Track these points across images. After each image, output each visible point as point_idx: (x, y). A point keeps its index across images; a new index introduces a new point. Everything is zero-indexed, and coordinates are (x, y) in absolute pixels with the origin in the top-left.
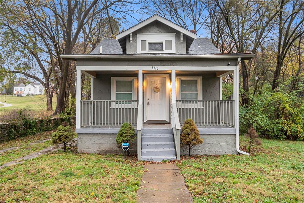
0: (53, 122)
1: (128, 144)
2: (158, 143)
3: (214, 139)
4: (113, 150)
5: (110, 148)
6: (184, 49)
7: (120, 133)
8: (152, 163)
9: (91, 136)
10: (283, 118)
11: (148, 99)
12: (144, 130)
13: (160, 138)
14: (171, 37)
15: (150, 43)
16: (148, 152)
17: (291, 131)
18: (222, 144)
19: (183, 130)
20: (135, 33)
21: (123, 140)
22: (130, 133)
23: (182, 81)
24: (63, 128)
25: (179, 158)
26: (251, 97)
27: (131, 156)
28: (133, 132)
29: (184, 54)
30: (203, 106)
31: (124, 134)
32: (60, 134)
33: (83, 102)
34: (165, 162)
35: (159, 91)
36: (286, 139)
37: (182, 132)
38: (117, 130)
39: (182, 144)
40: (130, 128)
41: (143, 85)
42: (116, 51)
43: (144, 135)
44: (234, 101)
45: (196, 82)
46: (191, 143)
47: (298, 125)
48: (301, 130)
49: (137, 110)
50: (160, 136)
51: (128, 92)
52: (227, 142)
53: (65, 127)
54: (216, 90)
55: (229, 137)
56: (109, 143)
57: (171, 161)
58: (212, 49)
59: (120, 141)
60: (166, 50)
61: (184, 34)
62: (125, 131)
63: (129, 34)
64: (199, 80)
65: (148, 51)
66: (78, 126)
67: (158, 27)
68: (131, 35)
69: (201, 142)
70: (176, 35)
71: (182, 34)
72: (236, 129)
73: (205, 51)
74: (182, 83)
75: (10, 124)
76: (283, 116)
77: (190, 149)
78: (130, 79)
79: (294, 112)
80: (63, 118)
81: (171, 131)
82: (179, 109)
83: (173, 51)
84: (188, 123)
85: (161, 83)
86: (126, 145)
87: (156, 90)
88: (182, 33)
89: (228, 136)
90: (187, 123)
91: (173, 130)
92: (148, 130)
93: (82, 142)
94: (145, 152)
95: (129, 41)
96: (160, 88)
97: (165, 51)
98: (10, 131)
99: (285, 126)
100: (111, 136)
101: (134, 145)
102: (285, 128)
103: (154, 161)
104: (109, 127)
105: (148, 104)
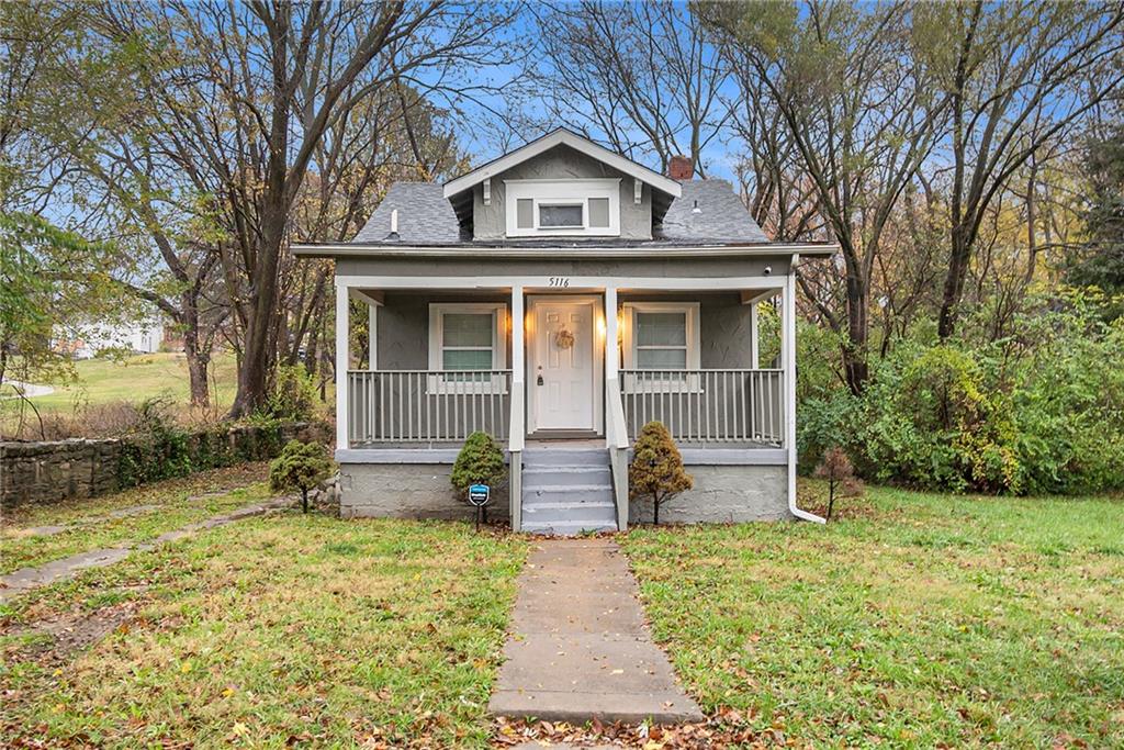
0: (233, 442)
1: (485, 488)
2: (567, 488)
3: (725, 479)
4: (442, 509)
5: (432, 504)
6: (646, 223)
7: (463, 460)
8: (552, 537)
9: (377, 471)
10: (961, 427)
11: (540, 368)
12: (528, 453)
13: (573, 474)
14: (608, 190)
15: (542, 207)
16: (540, 511)
17: (984, 465)
18: (747, 492)
19: (637, 452)
20: (498, 181)
21: (471, 479)
22: (490, 460)
23: (639, 314)
24: (302, 447)
25: (624, 527)
26: (872, 359)
27: (492, 524)
28: (499, 457)
29: (646, 237)
30: (703, 387)
31: (475, 461)
32: (294, 463)
33: (355, 376)
34: (585, 535)
35: (572, 344)
36: (968, 490)
37: (635, 456)
38: (451, 454)
39: (635, 491)
40: (491, 446)
41: (525, 329)
42: (441, 224)
43: (531, 468)
44: (783, 372)
45: (682, 318)
46: (657, 486)
47: (1006, 448)
48: (1013, 462)
49: (507, 398)
50: (575, 471)
51: (478, 346)
52: (762, 487)
53: (306, 444)
54: (741, 339)
55: (770, 473)
56: (431, 490)
57: (603, 534)
58: (734, 219)
59: (463, 481)
60: (591, 226)
61: (644, 183)
62: (475, 455)
63: (482, 183)
64: (692, 312)
65: (540, 229)
66: (342, 442)
67: (566, 163)
68: (488, 183)
69: (687, 486)
70: (621, 185)
71: (637, 183)
72: (788, 451)
73: (712, 224)
74: (640, 319)
75: (121, 441)
76: (961, 420)
77: (657, 504)
78: (485, 308)
79: (995, 408)
80: (263, 428)
81: (604, 456)
82: (626, 397)
83: (613, 229)
84: (652, 432)
85: (577, 322)
86: (479, 491)
87: (563, 340)
88: (639, 180)
89: (766, 469)
90: (648, 434)
91: (609, 454)
92: (540, 452)
93: (353, 485)
94: (532, 511)
95: (483, 200)
96: (575, 336)
97: (589, 230)
98: (121, 464)
99: (966, 451)
100: (436, 469)
101: (502, 493)
102: (966, 456)
103: (557, 533)
104: (430, 445)
105: (540, 381)
